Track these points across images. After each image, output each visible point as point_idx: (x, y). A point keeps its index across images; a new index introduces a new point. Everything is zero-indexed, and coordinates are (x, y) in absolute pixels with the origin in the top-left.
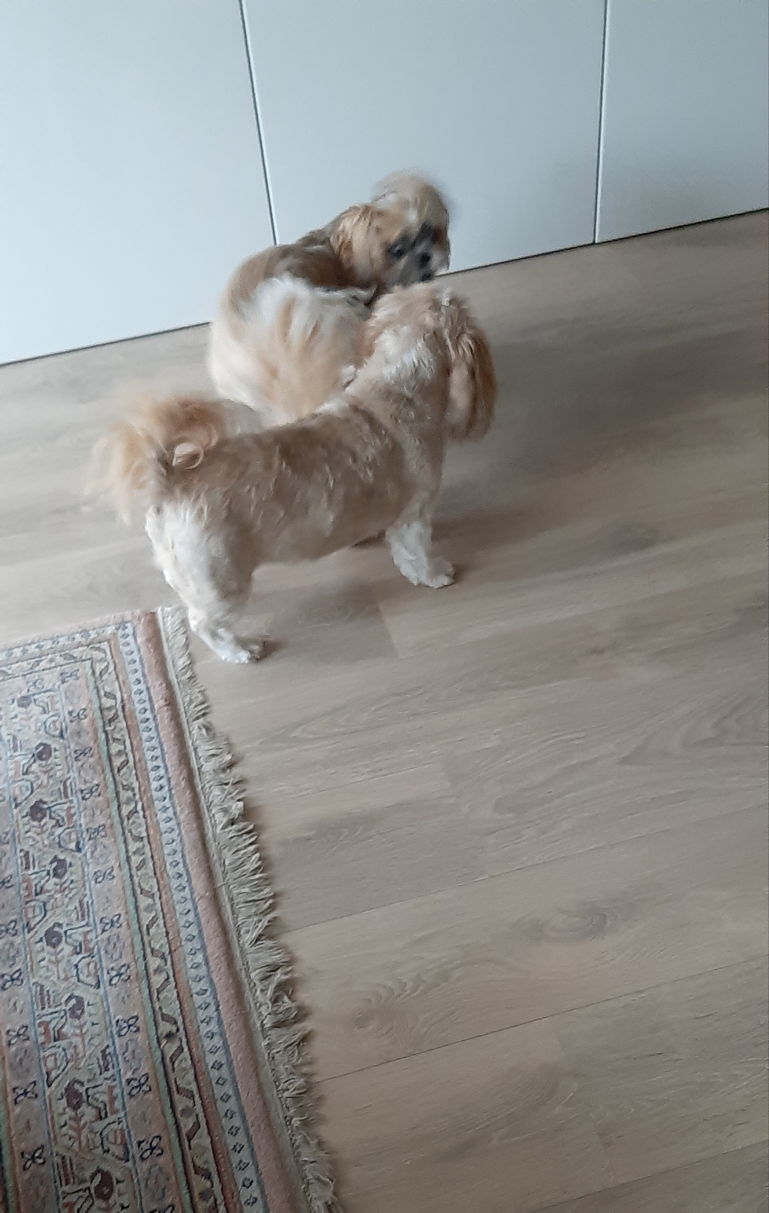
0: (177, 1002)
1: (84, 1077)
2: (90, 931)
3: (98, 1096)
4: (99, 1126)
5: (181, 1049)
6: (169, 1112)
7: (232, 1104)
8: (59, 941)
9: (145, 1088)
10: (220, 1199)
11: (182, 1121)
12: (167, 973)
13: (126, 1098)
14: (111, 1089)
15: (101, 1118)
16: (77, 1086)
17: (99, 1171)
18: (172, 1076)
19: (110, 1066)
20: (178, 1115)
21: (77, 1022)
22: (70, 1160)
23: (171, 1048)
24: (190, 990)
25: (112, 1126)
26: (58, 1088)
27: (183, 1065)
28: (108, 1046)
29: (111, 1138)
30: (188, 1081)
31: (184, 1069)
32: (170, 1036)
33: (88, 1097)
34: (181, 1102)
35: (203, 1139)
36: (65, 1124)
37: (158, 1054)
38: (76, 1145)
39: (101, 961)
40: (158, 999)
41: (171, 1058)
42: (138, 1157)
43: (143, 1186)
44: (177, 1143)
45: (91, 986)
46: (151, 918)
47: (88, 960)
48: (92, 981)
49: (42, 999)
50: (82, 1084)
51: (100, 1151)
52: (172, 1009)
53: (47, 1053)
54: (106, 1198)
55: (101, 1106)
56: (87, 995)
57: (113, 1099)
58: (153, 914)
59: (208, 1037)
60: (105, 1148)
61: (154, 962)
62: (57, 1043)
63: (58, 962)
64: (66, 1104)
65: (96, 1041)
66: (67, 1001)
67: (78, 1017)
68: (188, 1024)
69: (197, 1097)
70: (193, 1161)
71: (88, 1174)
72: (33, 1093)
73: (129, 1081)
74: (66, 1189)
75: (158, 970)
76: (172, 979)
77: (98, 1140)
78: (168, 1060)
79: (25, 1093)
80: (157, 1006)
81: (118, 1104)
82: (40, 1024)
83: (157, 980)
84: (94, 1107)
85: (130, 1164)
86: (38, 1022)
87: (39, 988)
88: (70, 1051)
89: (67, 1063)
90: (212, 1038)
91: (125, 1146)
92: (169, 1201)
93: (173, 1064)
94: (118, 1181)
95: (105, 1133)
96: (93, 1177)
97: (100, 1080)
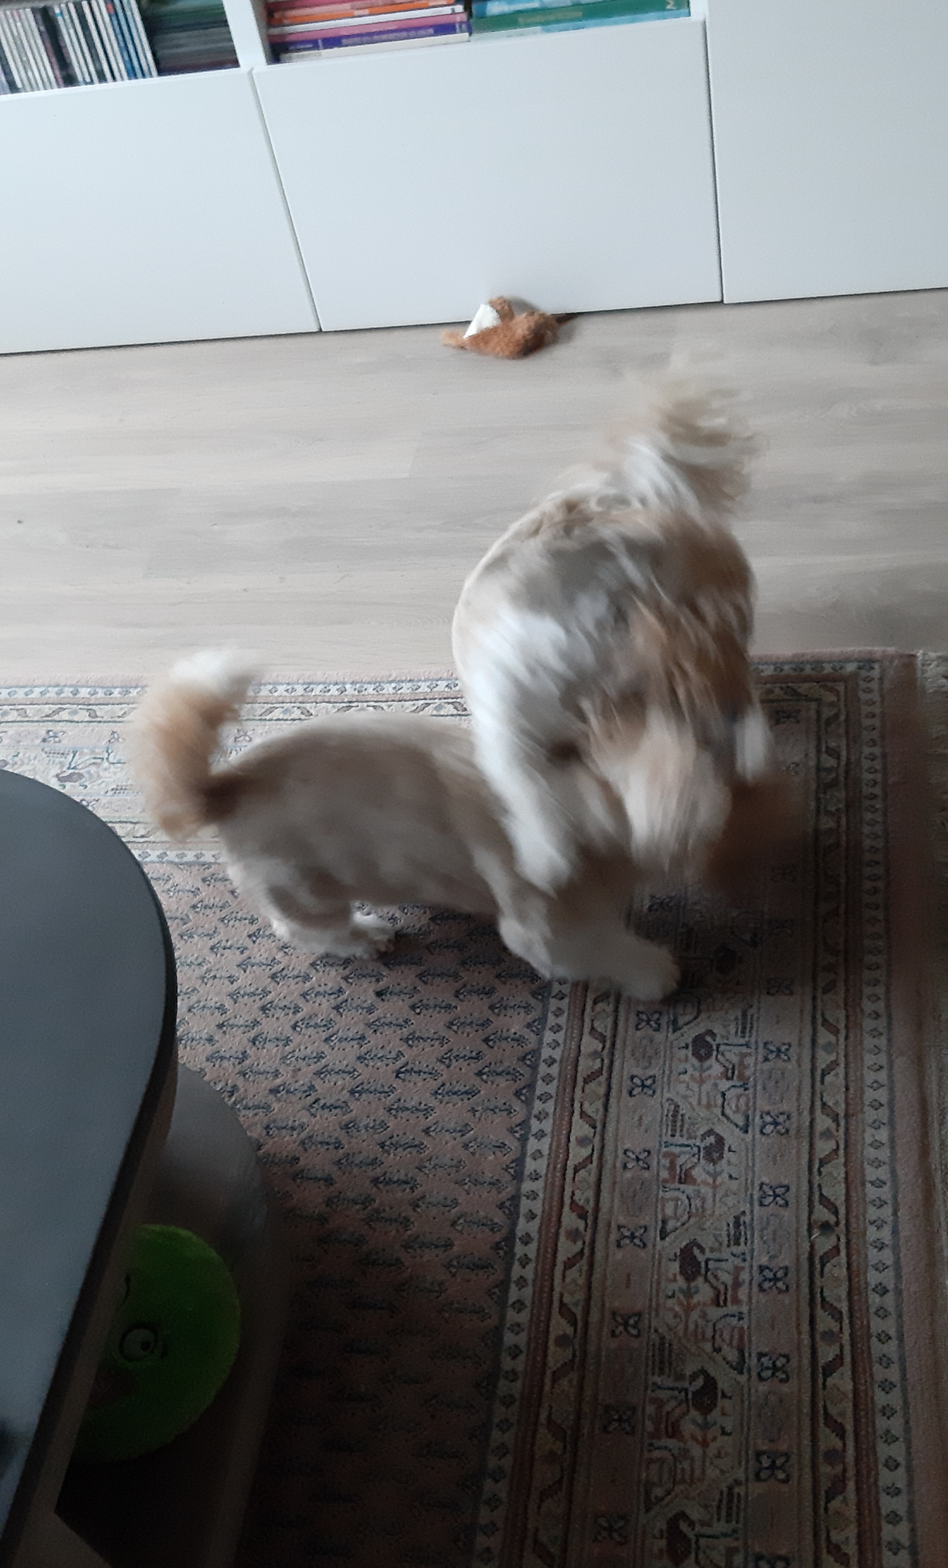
0: (843, 1185)
1: (707, 1241)
2: (750, 1054)
3: (720, 1273)
4: (715, 1313)
5: (836, 1249)
6: (805, 1327)
7: (891, 1348)
8: (708, 1056)
9: (780, 1284)
10: (850, 1470)
11: (821, 1347)
12: (837, 1142)
13: (755, 1289)
14: (738, 1270)
15: (718, 1305)
16: (696, 1251)
17: (703, 1371)
18: (818, 1282)
19: (742, 1240)
20: (818, 1338)
21: (711, 1167)
22: (670, 1345)
23: (824, 1244)
24: (864, 1175)
25: (728, 1319)
26: (674, 1244)
27: (836, 1272)
28: (744, 1213)
29: (726, 1336)
30: (837, 1295)
31: (837, 1279)
32: (826, 1227)
33: (707, 1270)
34: (825, 1322)
35: (842, 1380)
36: (673, 1296)
37: (806, 1246)
38: (681, 1328)
39: (755, 1098)
40: (820, 1173)
41: (821, 1258)
42: (754, 1373)
43: (754, 1412)
44: (808, 1374)
45: (737, 1126)
46: (828, 1062)
47: (741, 1090)
48: (740, 1121)
49: (674, 1121)
50: (702, 1250)
51: (708, 1347)
52: (836, 1192)
53: (668, 1195)
54: (706, 1410)
55: (721, 1288)
56: (731, 1136)
57: (737, 1284)
58: (833, 1057)
59: (876, 1247)
60: (717, 1343)
61: (823, 1122)
62: (682, 1187)
63: (702, 1082)
64: (678, 1270)
65: (731, 1201)
66: (703, 1136)
67: (715, 1163)
68: (853, 1220)
69: (846, 1321)
70: (825, 1407)
71: (688, 1370)
72: (641, 1240)
73: (762, 1269)
74: (658, 1379)
75: (827, 1134)
76: (841, 1152)
77: (709, 1333)
78: (817, 1261)
79: (632, 1237)
80: (817, 1179)
81: (742, 1294)
82: (666, 1155)
83: (824, 1147)
84: (712, 1286)
85: (743, 1379)
86: (664, 1150)
87: (672, 1107)
88: (697, 1203)
89: (689, 1218)
90: (880, 1250)
91: (741, 1351)
92: (784, 1447)
93: (823, 1266)
94: (724, 1396)
95: (719, 1326)
96: (694, 1377)
97: (725, 1253)
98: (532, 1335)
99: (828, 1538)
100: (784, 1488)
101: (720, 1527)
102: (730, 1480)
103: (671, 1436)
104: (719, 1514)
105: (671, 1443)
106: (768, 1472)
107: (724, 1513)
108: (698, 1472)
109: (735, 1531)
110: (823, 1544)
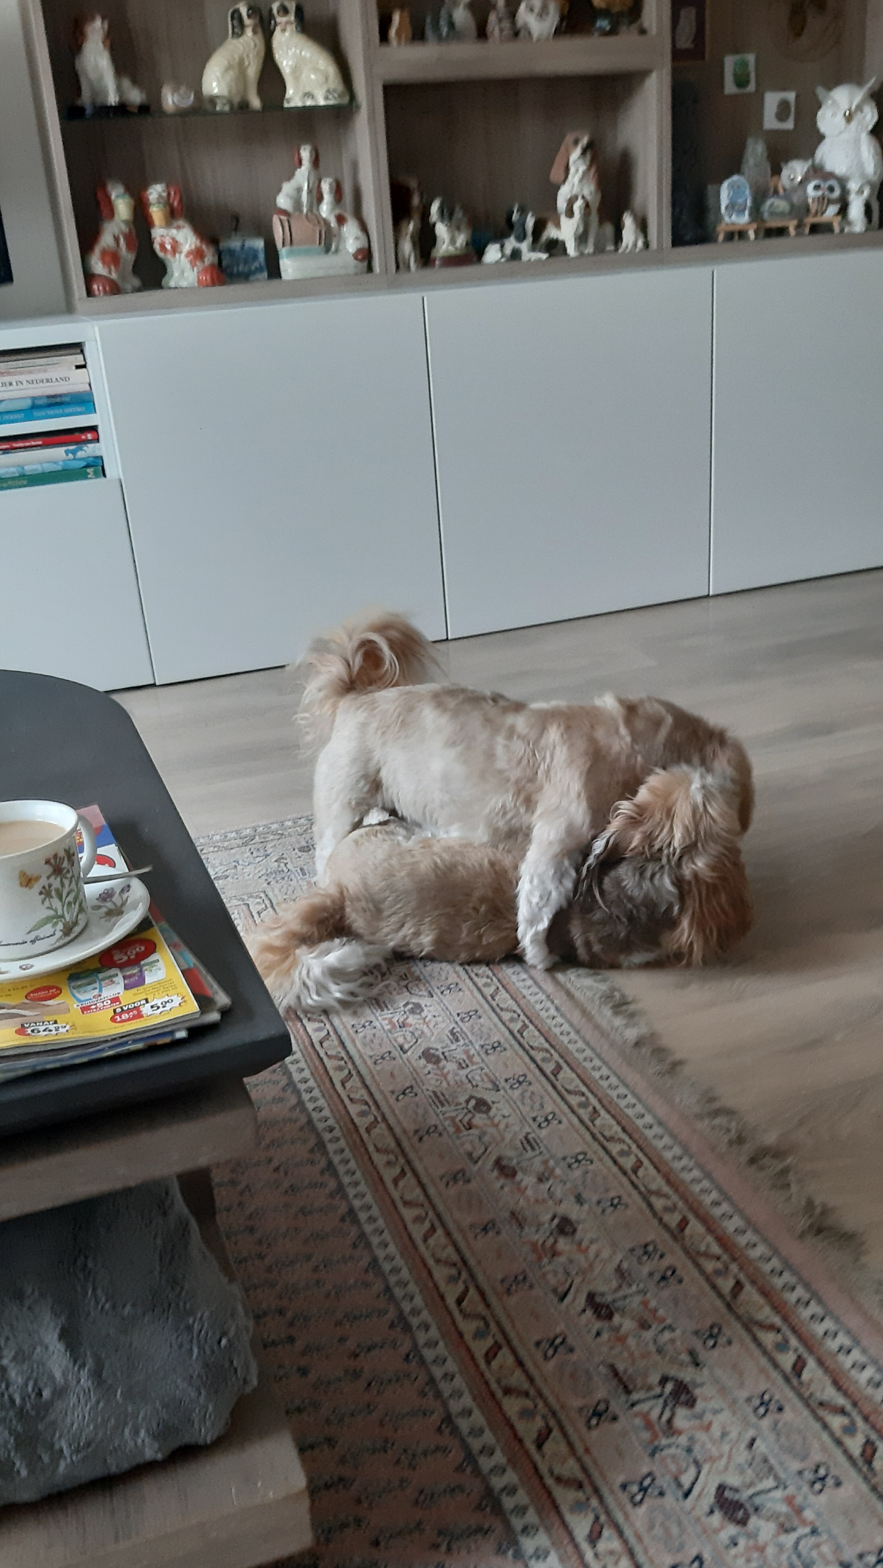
0: (512, 1001)
1: (437, 1046)
3: (455, 1056)
5: (526, 1026)
6: (528, 1061)
9: (499, 1049)
10: (598, 1107)
11: (543, 1065)
13: (484, 1056)
14: (466, 1051)
15: (463, 1068)
16: (432, 1052)
17: (472, 1097)
18: (523, 1041)
19: (461, 1038)
22: (442, 1093)
23: (516, 1026)
26: (414, 1054)
27: (532, 1034)
28: (454, 1028)
29: (478, 1078)
30: (540, 1043)
33: (445, 1057)
35: (567, 1074)
36: (429, 1073)
37: (505, 1030)
38: (445, 1084)
40: (493, 1000)
41: (518, 1031)
42: (508, 1087)
43: (519, 1103)
44: (543, 1078)
50: (436, 1050)
51: (469, 1086)
52: (509, 1005)
53: (396, 1035)
54: (486, 1112)
55: (461, 1061)
57: (470, 1057)
60: (474, 1083)
64: (425, 1062)
65: (441, 1026)
66: (405, 1006)
67: (420, 1014)
69: (553, 1051)
70: (564, 1087)
71: (462, 1099)
72: (390, 1058)
73: (482, 1046)
74: (444, 1109)
77: (466, 1081)
79: (383, 1058)
80: (493, 1003)
81: (476, 1059)
84: (453, 1062)
85: (502, 1092)
88: (418, 1033)
89: (417, 1040)
91: (493, 1082)
92: (549, 1110)
93: (522, 1034)
94: (493, 1103)
95: (469, 1076)
96: (467, 1102)
97: (453, 1047)
98: (338, 1117)
99: (603, 1136)
100: (562, 1126)
101: (530, 1153)
102: (524, 1134)
103: (470, 1128)
104: (525, 1149)
105: (470, 1131)
106: (546, 1123)
107: (529, 1148)
108: (499, 1139)
109: (541, 1153)
110: (602, 1139)
